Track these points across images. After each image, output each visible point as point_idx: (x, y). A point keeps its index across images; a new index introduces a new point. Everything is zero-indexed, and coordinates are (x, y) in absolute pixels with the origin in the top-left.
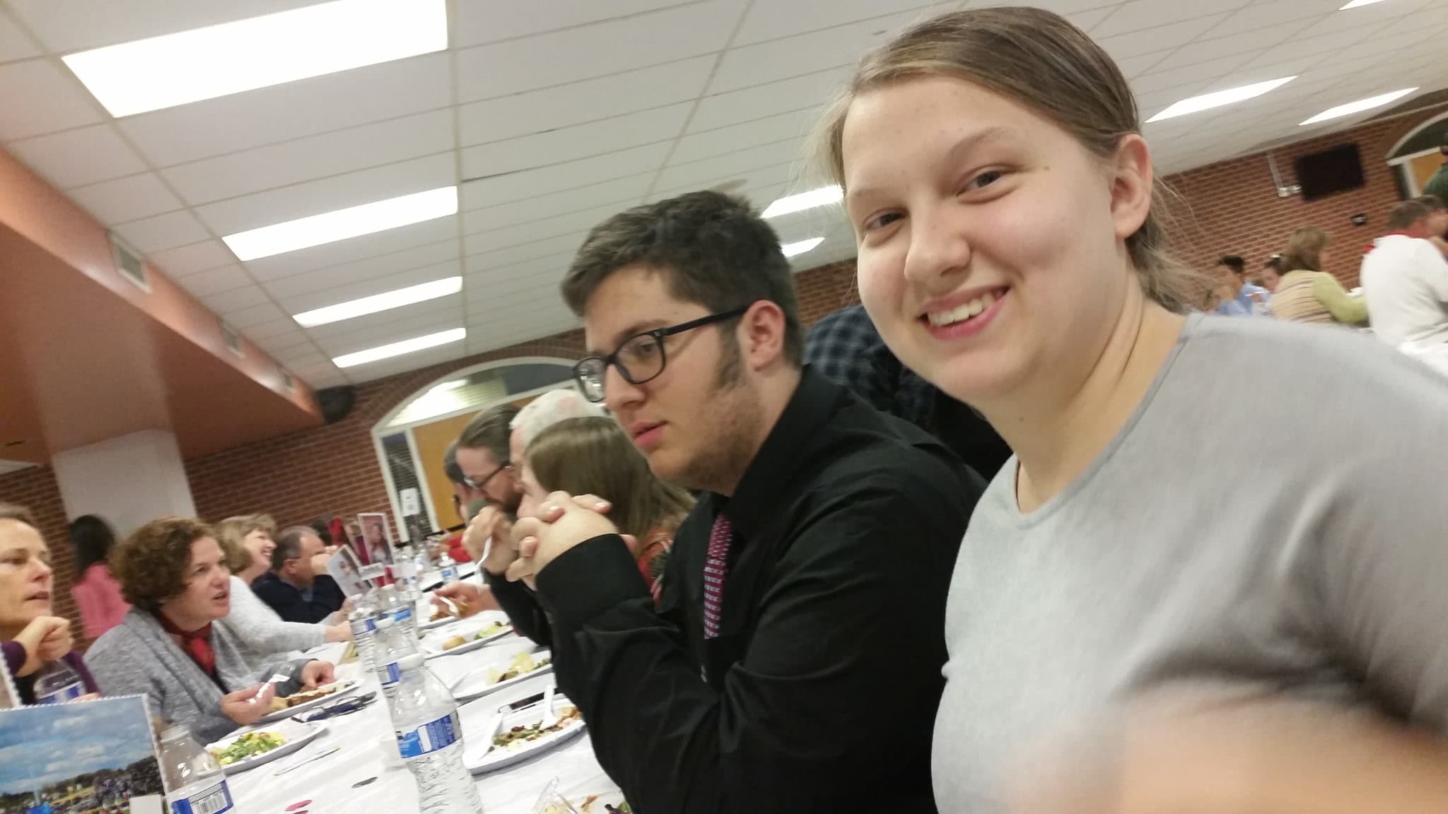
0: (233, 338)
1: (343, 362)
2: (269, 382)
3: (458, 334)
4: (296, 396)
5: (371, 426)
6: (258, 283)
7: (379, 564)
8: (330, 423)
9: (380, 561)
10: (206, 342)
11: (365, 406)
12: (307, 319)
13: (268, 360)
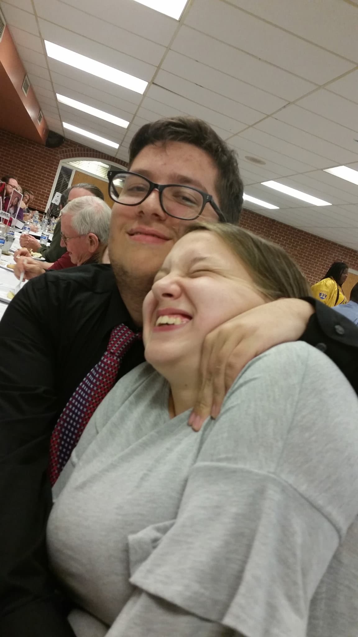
0: (27, 86)
1: (67, 126)
2: (31, 113)
3: (116, 146)
4: (39, 126)
5: (62, 159)
6: (49, 70)
7: (9, 214)
8: (46, 146)
9: (10, 213)
10: (14, 79)
11: (64, 149)
12: (61, 98)
13: (37, 104)
